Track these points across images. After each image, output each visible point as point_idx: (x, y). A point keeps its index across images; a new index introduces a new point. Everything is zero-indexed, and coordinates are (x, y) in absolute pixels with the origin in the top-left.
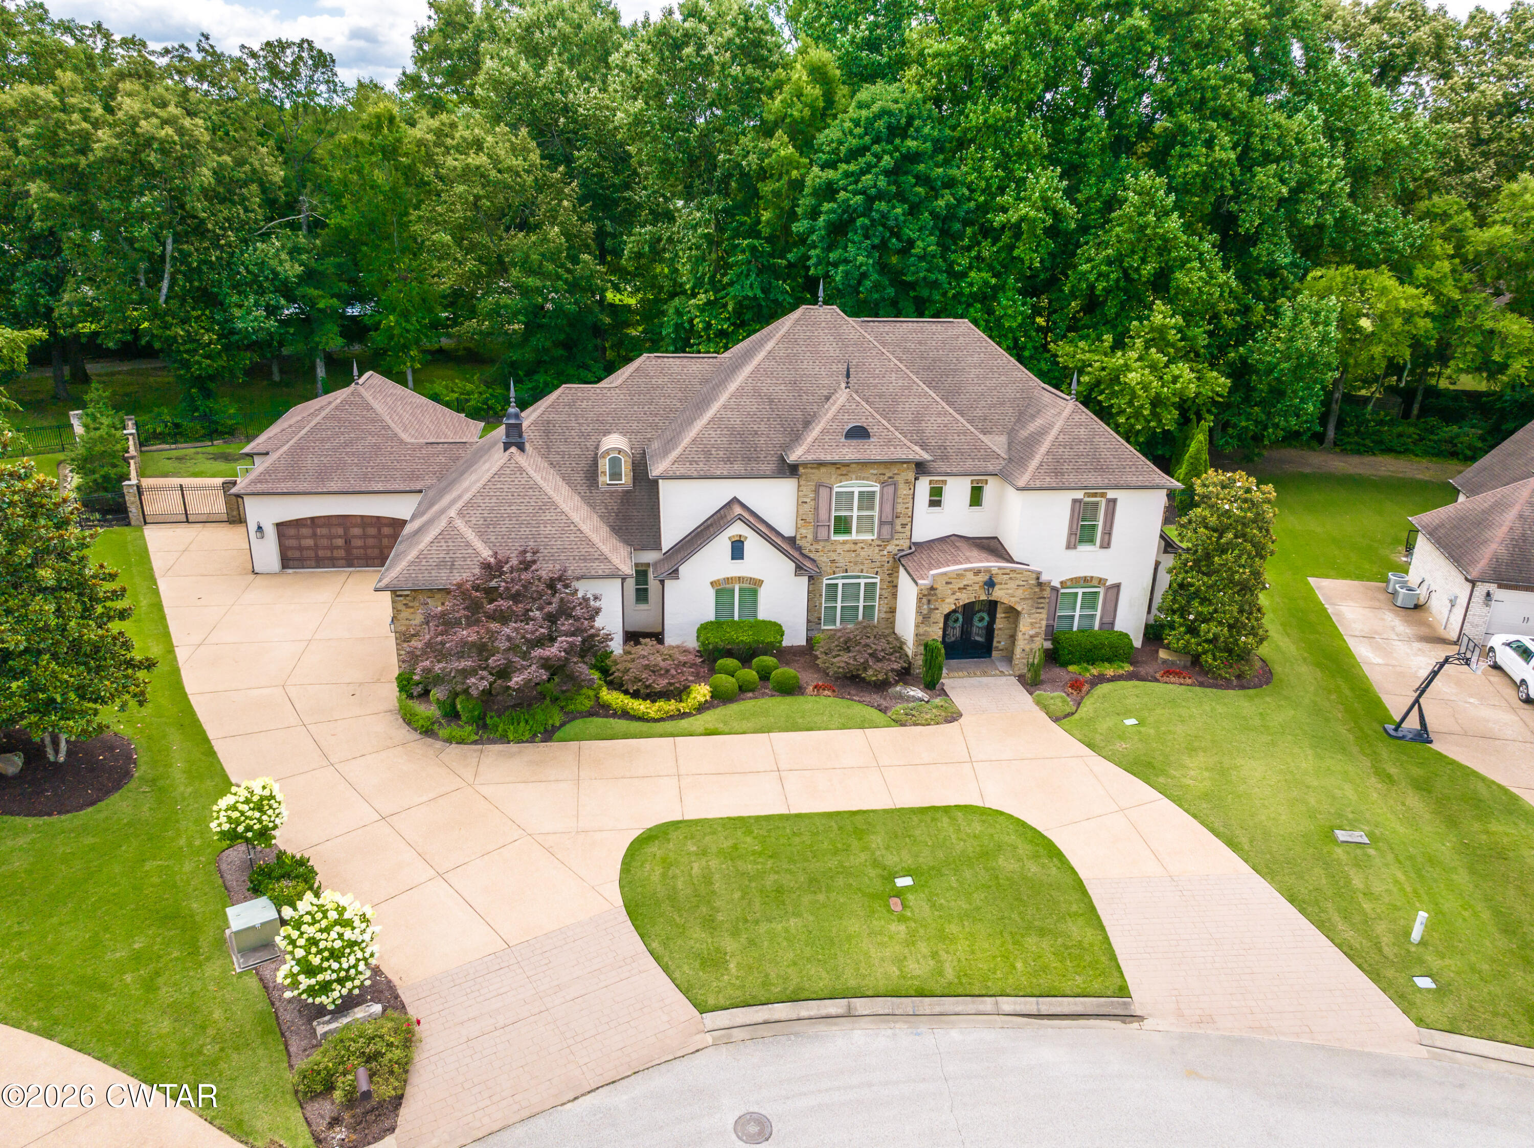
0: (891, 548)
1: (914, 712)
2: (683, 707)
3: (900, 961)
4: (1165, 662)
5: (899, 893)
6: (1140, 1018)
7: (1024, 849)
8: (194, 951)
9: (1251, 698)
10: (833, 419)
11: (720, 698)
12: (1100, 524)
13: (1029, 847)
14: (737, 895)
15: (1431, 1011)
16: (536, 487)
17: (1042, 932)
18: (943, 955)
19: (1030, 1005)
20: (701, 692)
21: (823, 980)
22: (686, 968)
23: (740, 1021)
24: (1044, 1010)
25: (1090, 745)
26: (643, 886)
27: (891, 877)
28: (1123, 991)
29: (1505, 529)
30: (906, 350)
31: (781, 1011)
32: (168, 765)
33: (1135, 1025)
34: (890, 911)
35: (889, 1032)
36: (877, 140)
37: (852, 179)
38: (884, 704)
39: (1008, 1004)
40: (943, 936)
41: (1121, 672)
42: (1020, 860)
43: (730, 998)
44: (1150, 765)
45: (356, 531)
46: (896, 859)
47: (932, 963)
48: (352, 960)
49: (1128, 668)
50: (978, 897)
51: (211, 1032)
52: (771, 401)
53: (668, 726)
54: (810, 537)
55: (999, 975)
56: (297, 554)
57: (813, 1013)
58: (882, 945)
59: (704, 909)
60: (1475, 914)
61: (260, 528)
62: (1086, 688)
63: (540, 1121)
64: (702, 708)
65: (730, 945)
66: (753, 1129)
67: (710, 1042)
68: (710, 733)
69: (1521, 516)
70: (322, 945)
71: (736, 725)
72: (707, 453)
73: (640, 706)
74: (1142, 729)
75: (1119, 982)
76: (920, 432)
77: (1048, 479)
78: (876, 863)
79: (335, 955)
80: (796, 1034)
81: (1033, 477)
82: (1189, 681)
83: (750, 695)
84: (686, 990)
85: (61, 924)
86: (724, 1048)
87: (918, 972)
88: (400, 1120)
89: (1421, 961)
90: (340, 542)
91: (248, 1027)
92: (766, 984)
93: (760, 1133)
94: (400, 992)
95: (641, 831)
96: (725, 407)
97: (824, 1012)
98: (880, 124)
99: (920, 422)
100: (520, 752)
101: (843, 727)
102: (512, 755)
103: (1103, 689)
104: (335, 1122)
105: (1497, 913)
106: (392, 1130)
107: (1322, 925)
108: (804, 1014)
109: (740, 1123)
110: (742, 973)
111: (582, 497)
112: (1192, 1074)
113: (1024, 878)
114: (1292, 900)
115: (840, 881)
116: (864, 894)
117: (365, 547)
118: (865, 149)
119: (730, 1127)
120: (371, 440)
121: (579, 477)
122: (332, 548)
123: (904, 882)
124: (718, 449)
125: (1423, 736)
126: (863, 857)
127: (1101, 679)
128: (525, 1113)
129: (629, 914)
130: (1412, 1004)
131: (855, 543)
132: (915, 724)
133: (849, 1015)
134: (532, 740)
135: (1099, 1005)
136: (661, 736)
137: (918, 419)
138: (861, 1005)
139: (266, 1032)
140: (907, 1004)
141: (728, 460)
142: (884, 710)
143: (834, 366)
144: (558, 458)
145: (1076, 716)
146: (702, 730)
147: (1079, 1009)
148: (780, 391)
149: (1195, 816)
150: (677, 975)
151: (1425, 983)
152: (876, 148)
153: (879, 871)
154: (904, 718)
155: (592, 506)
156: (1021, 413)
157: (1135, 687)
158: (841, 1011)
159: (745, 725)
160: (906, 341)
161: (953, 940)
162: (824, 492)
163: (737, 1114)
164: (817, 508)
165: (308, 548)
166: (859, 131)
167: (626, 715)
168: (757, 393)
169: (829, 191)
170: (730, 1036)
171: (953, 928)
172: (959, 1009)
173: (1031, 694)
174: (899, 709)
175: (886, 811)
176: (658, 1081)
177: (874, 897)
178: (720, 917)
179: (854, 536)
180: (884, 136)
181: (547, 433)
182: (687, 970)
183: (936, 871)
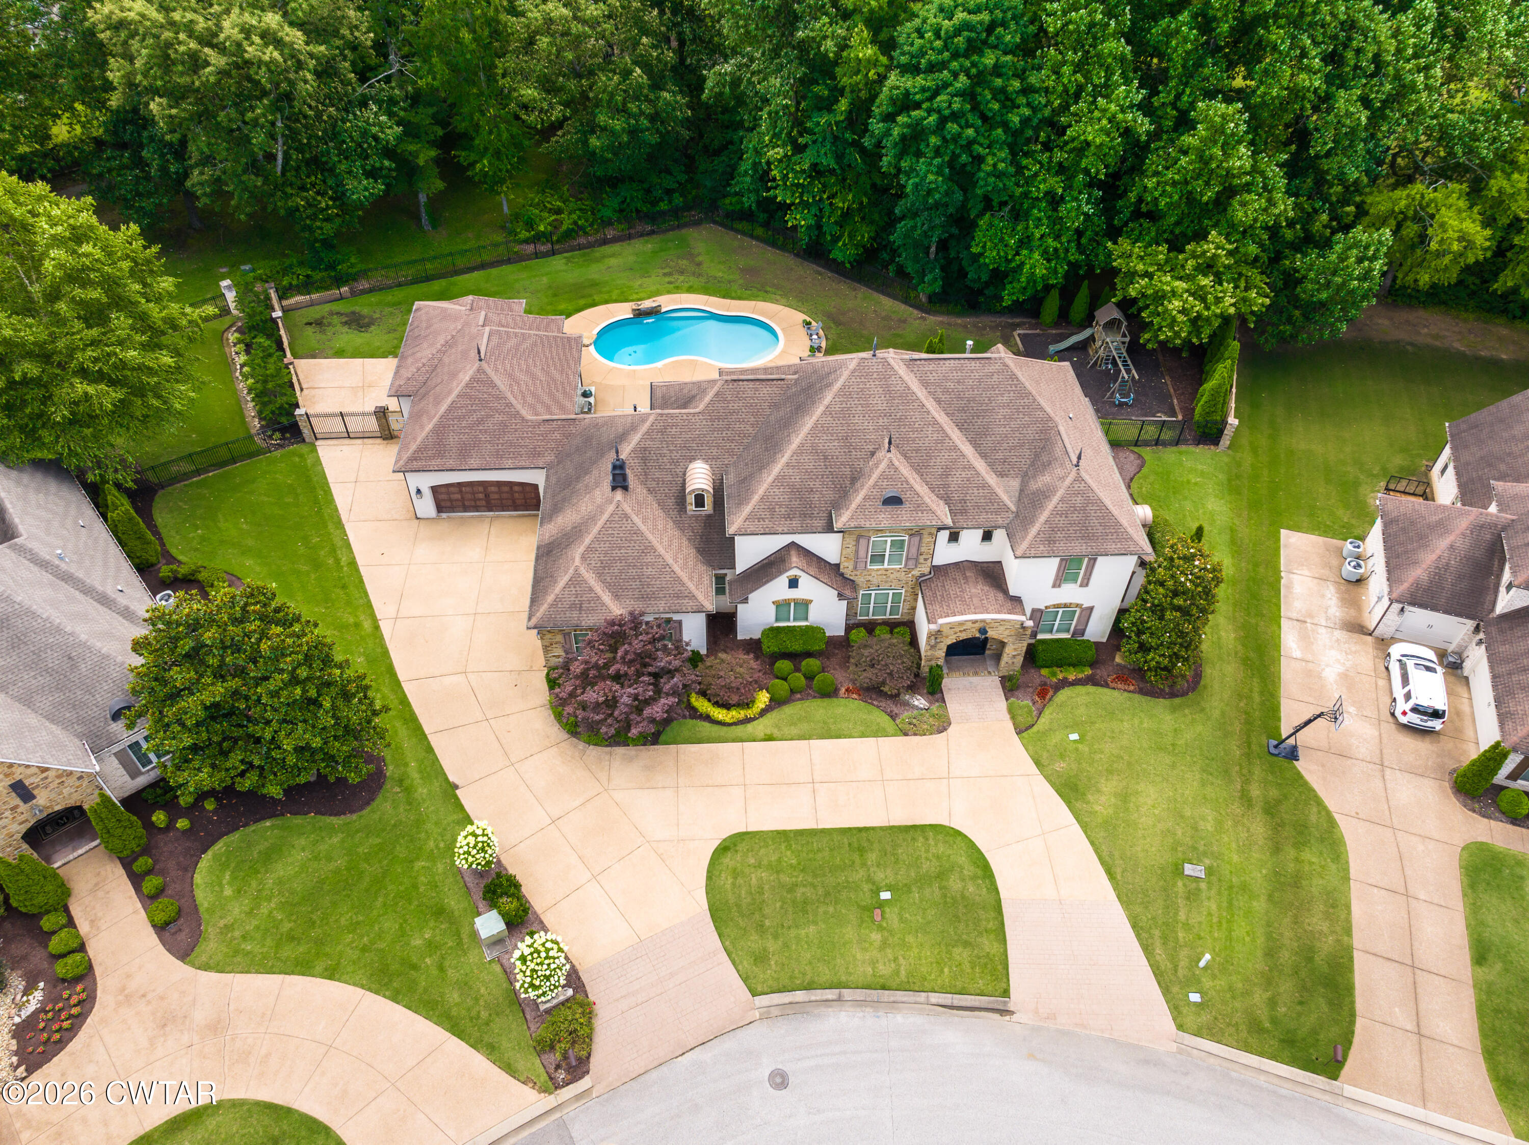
0: (916, 573)
1: (915, 721)
2: (750, 713)
3: (873, 963)
4: (1118, 665)
5: (881, 905)
6: (1011, 1013)
7: (969, 870)
8: (460, 943)
9: (1174, 710)
10: (874, 486)
11: (776, 703)
12: (1082, 572)
13: (972, 868)
14: (778, 905)
15: (1190, 1020)
16: (638, 532)
17: (966, 944)
18: (901, 961)
19: (947, 999)
20: (763, 699)
21: (826, 975)
22: (745, 963)
23: (776, 1002)
24: (956, 1003)
25: (1038, 763)
26: (720, 893)
27: (877, 892)
28: (1006, 993)
29: (1434, 557)
30: (946, 391)
31: (800, 996)
32: (406, 765)
33: (1008, 1018)
34: (873, 921)
35: (861, 1014)
36: (955, 56)
37: (927, 94)
38: (896, 710)
39: (935, 998)
40: (904, 945)
41: (1080, 676)
42: (963, 880)
43: (770, 987)
44: (1074, 788)
45: (493, 489)
46: (882, 876)
47: (893, 965)
48: (556, 978)
49: (1088, 671)
50: (931, 913)
51: (482, 1003)
52: (826, 458)
53: (739, 730)
54: (851, 567)
55: (933, 977)
56: (448, 504)
57: (818, 998)
58: (865, 950)
59: (757, 916)
60: (1253, 940)
61: (419, 491)
62: (1051, 693)
63: (664, 1068)
64: (763, 712)
65: (772, 946)
66: (778, 1080)
67: (758, 1017)
68: (769, 738)
69: (1452, 547)
70: (540, 973)
71: (786, 731)
72: (772, 510)
73: (719, 714)
74: (1080, 746)
75: (1004, 985)
76: (946, 486)
77: (1042, 548)
78: (870, 880)
79: (547, 978)
80: (807, 1013)
81: (1030, 547)
82: (1132, 688)
83: (799, 696)
84: (745, 979)
85: (379, 916)
86: (765, 1021)
87: (884, 972)
88: (591, 1066)
89: (1199, 982)
90: (481, 496)
91: (501, 1000)
92: (791, 978)
93: (782, 1083)
94: (581, 974)
95: (718, 842)
96: (788, 464)
97: (825, 998)
98: (960, 40)
99: (947, 476)
100: (637, 756)
101: (863, 735)
102: (631, 760)
103: (1064, 694)
104: (558, 1067)
105: (1269, 937)
106: (588, 1072)
107: (1147, 949)
108: (813, 998)
109: (772, 1076)
110: (778, 969)
111: (674, 522)
112: (1031, 1056)
113: (963, 897)
114: (1134, 927)
115: (844, 895)
116: (859, 906)
117: (501, 499)
118: (944, 65)
119: (766, 1078)
120: (498, 418)
121: (671, 502)
122: (475, 500)
123: (885, 895)
124: (781, 506)
125: (1293, 754)
126: (862, 873)
127: (1065, 683)
128: (656, 1063)
129: (712, 916)
130: (1180, 1013)
131: (886, 570)
132: (915, 734)
133: (839, 999)
134: (644, 745)
135: (989, 1002)
136: (734, 741)
137: (946, 473)
138: (847, 993)
139: (511, 1004)
140: (874, 994)
141: (788, 517)
142: (893, 717)
143: (881, 420)
144: (654, 484)
145: (1035, 729)
146: (762, 735)
147: (977, 1004)
148: (833, 447)
149: (1092, 843)
150: (740, 967)
151: (1195, 997)
152: (955, 65)
153: (870, 886)
154: (907, 727)
155: (682, 530)
156: (1037, 456)
157: (1088, 694)
158: (834, 997)
159: (794, 731)
160: (947, 379)
161: (910, 948)
162: (863, 542)
163: (771, 1069)
164: (857, 552)
165: (457, 500)
166: (938, 44)
167: (708, 718)
168: (815, 450)
169: (905, 103)
170: (769, 1013)
171: (910, 939)
172: (904, 999)
173: (1007, 700)
174: (906, 715)
175: (881, 828)
176: (728, 1044)
177: (864, 908)
178: (767, 923)
179: (886, 566)
180: (962, 51)
181: (644, 460)
182: (746, 964)
183: (908, 888)
